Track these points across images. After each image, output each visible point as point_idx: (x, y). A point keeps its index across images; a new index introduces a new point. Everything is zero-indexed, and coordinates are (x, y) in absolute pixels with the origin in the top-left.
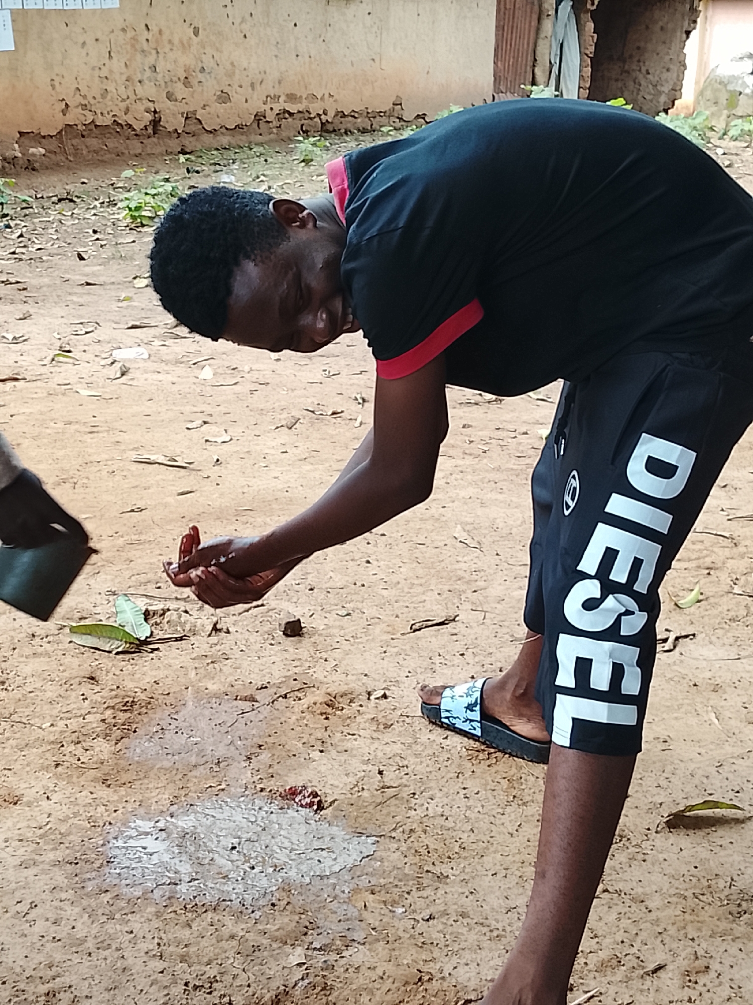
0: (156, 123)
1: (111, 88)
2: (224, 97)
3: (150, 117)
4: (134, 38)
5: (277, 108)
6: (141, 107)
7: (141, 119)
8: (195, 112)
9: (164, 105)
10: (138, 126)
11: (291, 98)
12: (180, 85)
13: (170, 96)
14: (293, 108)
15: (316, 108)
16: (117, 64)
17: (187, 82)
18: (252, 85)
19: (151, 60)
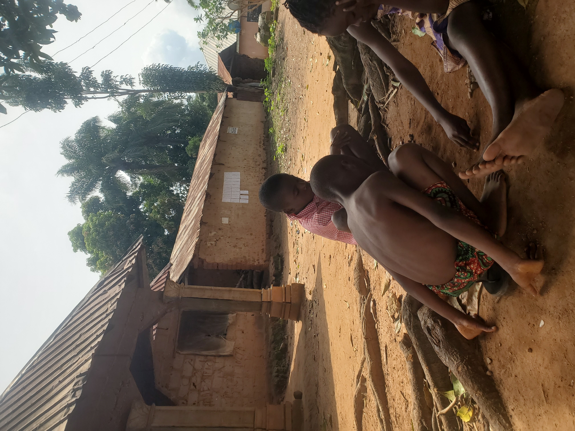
0: (265, 168)
1: (257, 175)
2: (260, 155)
3: (263, 169)
4: (246, 170)
5: (262, 146)
6: (261, 171)
7: (264, 171)
8: (263, 161)
9: (261, 166)
10: (265, 171)
11: (260, 143)
12: (257, 163)
13: (259, 165)
14: (262, 143)
15: (263, 138)
16: (252, 174)
17: (256, 162)
18: (257, 150)
19: (251, 167)
